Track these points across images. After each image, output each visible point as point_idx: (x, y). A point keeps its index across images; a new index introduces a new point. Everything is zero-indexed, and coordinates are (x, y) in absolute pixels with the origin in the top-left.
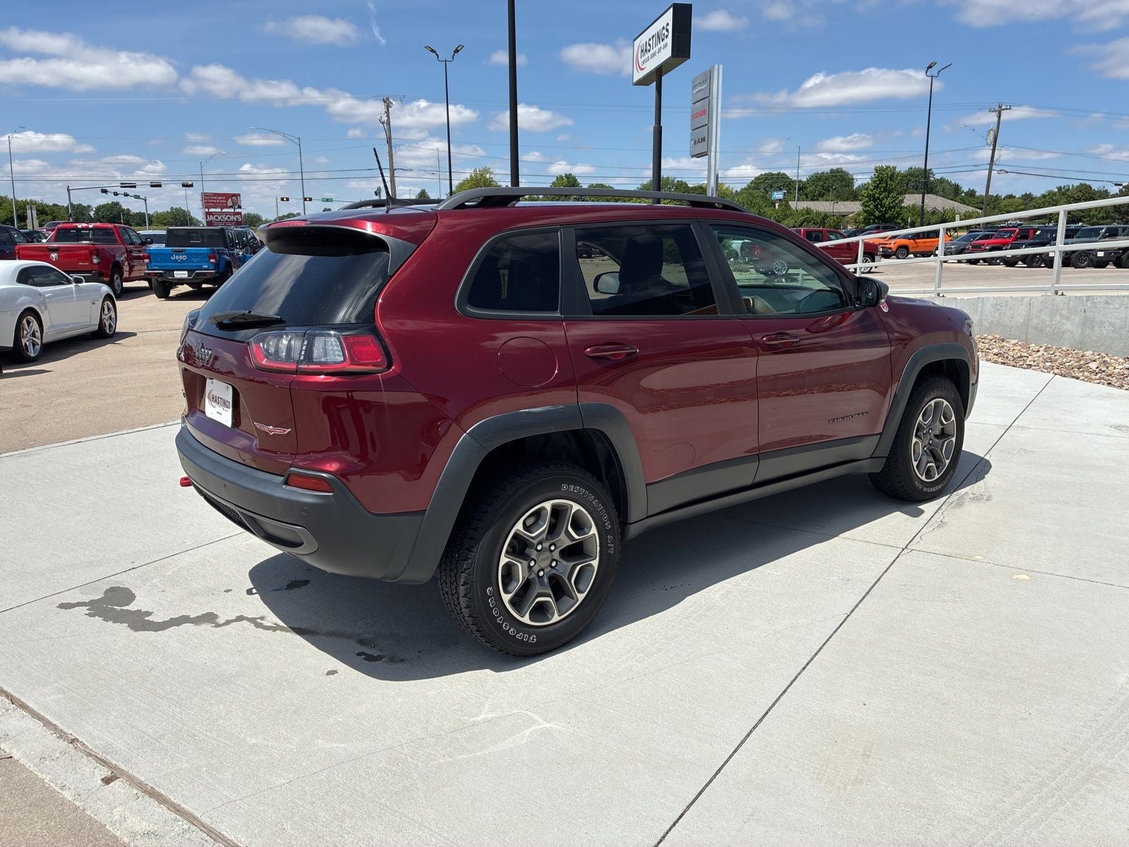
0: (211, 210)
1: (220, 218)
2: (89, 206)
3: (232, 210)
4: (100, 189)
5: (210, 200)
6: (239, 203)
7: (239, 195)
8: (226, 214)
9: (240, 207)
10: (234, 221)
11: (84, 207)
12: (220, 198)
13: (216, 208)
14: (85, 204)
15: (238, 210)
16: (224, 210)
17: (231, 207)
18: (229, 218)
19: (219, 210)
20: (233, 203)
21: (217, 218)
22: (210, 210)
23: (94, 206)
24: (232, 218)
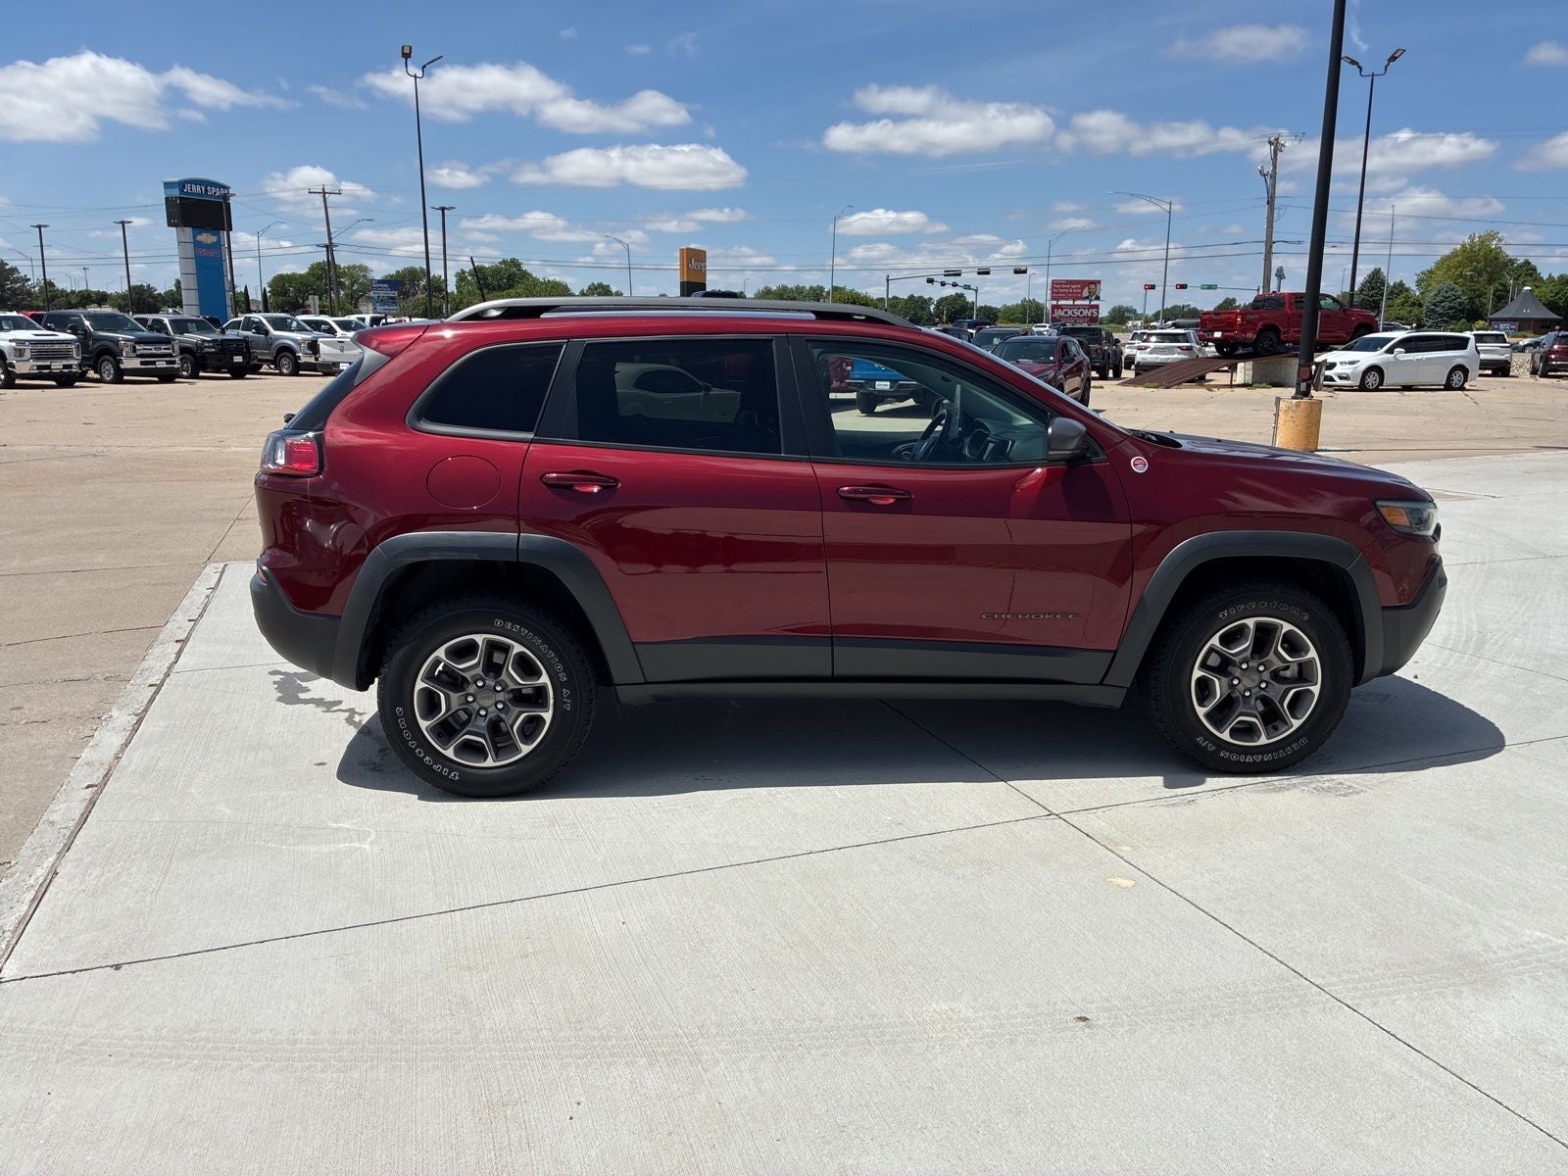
0: (1061, 302)
1: (1070, 313)
2: (930, 299)
3: (1087, 302)
4: (926, 278)
5: (1060, 289)
6: (1097, 293)
7: (1099, 282)
8: (1079, 307)
9: (1098, 298)
10: (1088, 316)
11: (925, 300)
12: (1073, 287)
13: (1067, 299)
14: (926, 297)
15: (1094, 303)
16: (1078, 302)
17: (1087, 298)
18: (1081, 313)
19: (1071, 302)
20: (1090, 293)
21: (1066, 313)
22: (1059, 303)
23: (936, 298)
24: (1086, 312)
